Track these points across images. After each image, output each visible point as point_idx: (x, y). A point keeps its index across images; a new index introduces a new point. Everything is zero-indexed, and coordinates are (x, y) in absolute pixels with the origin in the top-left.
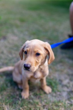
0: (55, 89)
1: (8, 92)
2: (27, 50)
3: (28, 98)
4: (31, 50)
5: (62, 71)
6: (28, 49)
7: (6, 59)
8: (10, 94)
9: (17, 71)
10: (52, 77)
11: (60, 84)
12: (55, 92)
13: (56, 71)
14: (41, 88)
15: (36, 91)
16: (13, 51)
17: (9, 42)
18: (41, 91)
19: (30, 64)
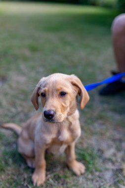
0: (91, 166)
1: (8, 175)
2: (45, 91)
3: (45, 185)
4: (51, 90)
5: (102, 134)
6: (46, 88)
7: (6, 115)
8: (12, 178)
9: (25, 134)
10: (85, 145)
11: (100, 157)
12: (92, 173)
13: (93, 134)
14: (67, 166)
15: (59, 171)
16: (18, 102)
17: (11, 87)
18: (66, 170)
19: (53, 109)
